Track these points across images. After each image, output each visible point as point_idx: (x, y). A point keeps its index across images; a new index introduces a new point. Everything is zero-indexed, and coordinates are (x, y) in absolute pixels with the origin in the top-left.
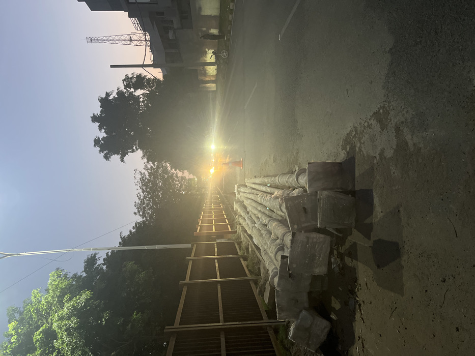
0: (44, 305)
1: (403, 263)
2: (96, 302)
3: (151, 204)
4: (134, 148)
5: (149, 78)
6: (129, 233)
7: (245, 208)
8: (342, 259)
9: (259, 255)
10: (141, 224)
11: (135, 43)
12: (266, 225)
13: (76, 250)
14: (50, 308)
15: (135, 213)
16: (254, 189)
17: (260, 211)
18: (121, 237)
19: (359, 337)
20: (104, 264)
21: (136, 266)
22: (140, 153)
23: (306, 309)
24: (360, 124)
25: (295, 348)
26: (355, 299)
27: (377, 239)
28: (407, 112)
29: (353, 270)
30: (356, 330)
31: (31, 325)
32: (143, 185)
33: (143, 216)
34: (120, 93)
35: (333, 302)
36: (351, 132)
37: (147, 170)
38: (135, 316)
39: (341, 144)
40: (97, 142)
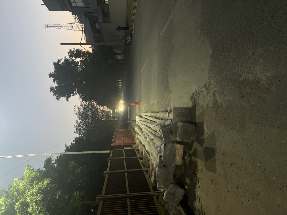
0: (21, 187)
1: (216, 158)
2: (53, 185)
3: (84, 126)
4: (75, 93)
5: (84, 51)
6: (71, 144)
7: (141, 129)
8: (190, 157)
9: (148, 156)
10: (78, 139)
11: (75, 28)
12: (152, 140)
13: (41, 154)
14: (25, 189)
15: (75, 132)
16: (146, 119)
17: (149, 132)
18: (66, 147)
19: (198, 196)
20: (55, 163)
21: (76, 164)
22: (78, 96)
23: (172, 183)
24: (198, 89)
25: (167, 205)
26: (196, 177)
27: (206, 147)
28: (217, 86)
29: (195, 163)
30: (197, 193)
31: (13, 199)
32: (79, 115)
33: (80, 134)
34: (66, 60)
35: (186, 179)
36: (194, 92)
37: (82, 106)
38: (75, 194)
39: (190, 98)
40: (52, 89)
